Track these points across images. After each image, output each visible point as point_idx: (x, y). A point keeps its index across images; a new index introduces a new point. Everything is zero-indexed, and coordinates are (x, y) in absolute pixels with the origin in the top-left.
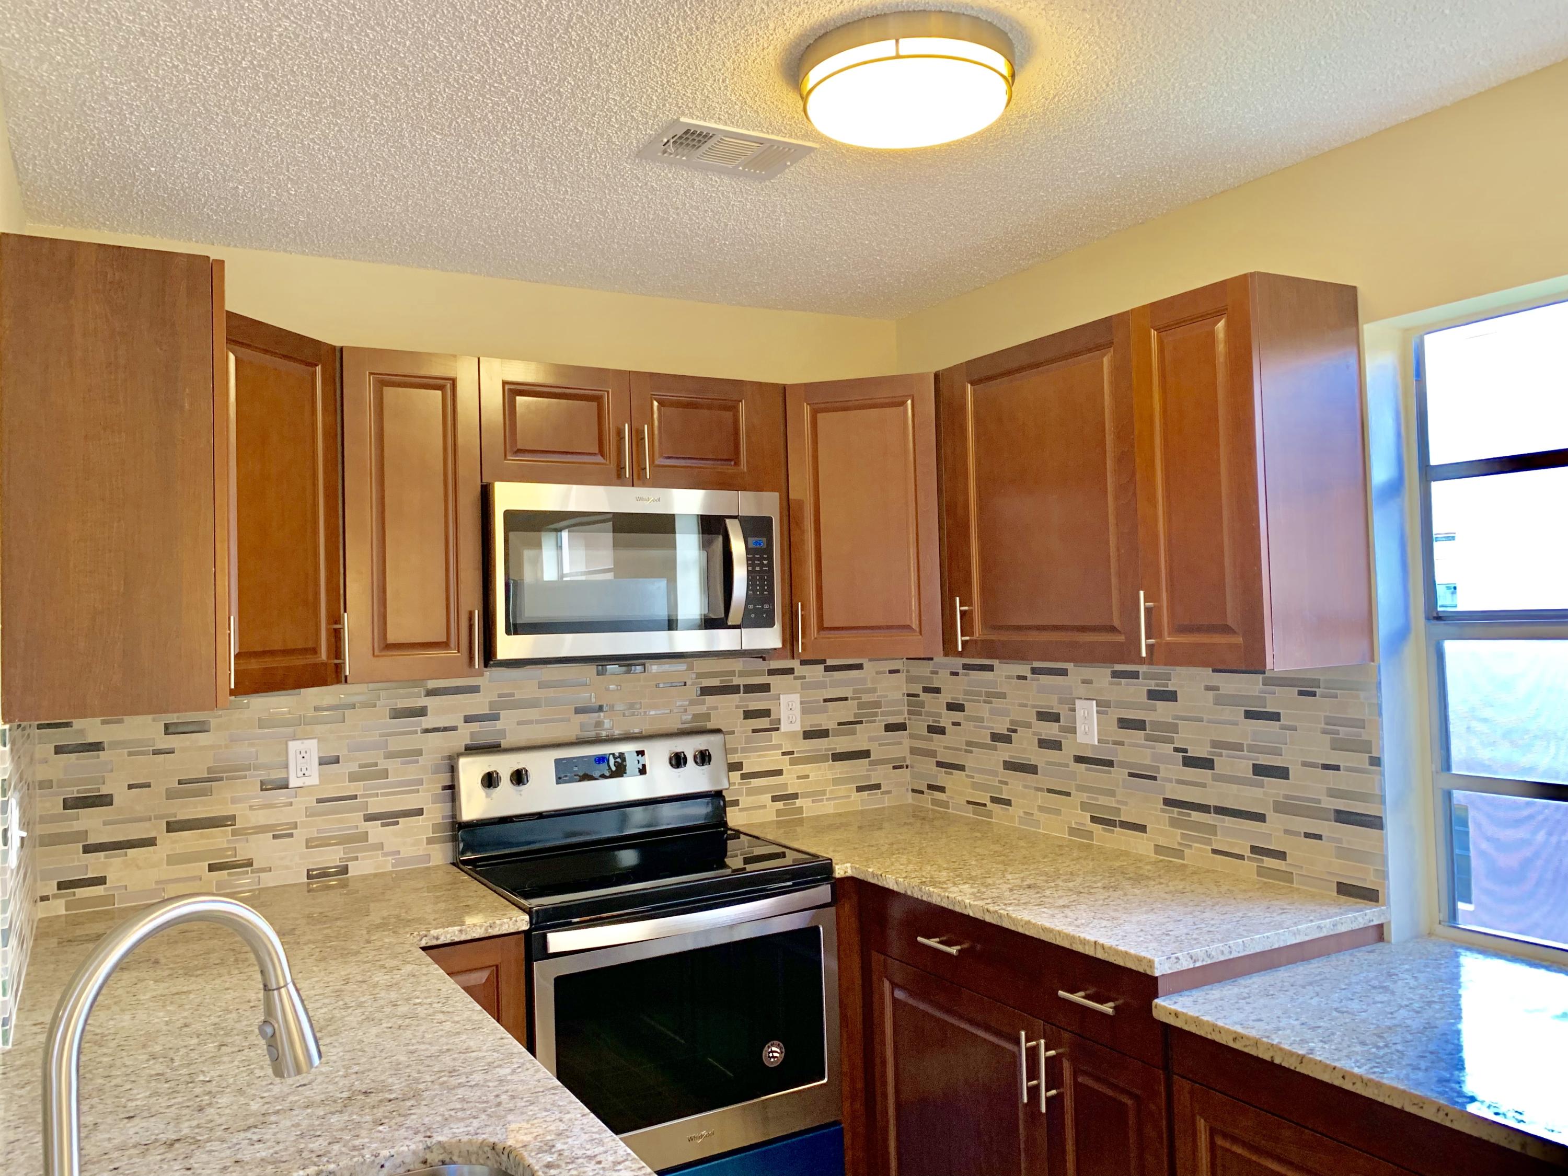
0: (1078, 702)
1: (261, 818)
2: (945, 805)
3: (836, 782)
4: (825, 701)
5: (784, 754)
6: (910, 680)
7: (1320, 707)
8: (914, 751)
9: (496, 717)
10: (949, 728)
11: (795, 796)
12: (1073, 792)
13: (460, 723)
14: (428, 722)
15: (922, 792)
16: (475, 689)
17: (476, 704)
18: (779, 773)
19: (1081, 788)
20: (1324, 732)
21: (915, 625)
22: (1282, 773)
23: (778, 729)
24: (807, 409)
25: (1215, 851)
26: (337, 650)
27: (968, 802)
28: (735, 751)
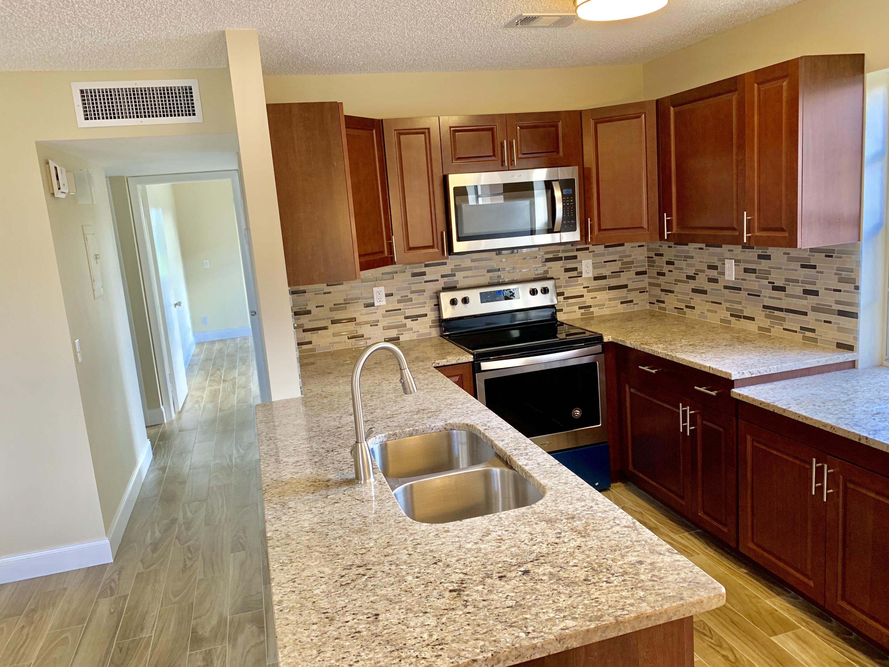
0: (726, 260)
1: (365, 318)
2: (664, 309)
3: (610, 300)
4: (604, 262)
5: (584, 288)
6: (649, 250)
7: (835, 263)
8: (650, 284)
9: (454, 275)
10: (667, 273)
11: (590, 307)
12: (723, 303)
13: (440, 278)
14: (426, 278)
15: (654, 304)
16: (445, 264)
17: (446, 269)
18: (582, 296)
19: (726, 301)
20: (836, 274)
21: (645, 226)
22: (815, 293)
23: (581, 276)
24: (592, 122)
25: (784, 329)
26: (391, 251)
27: (675, 308)
28: (560, 287)
